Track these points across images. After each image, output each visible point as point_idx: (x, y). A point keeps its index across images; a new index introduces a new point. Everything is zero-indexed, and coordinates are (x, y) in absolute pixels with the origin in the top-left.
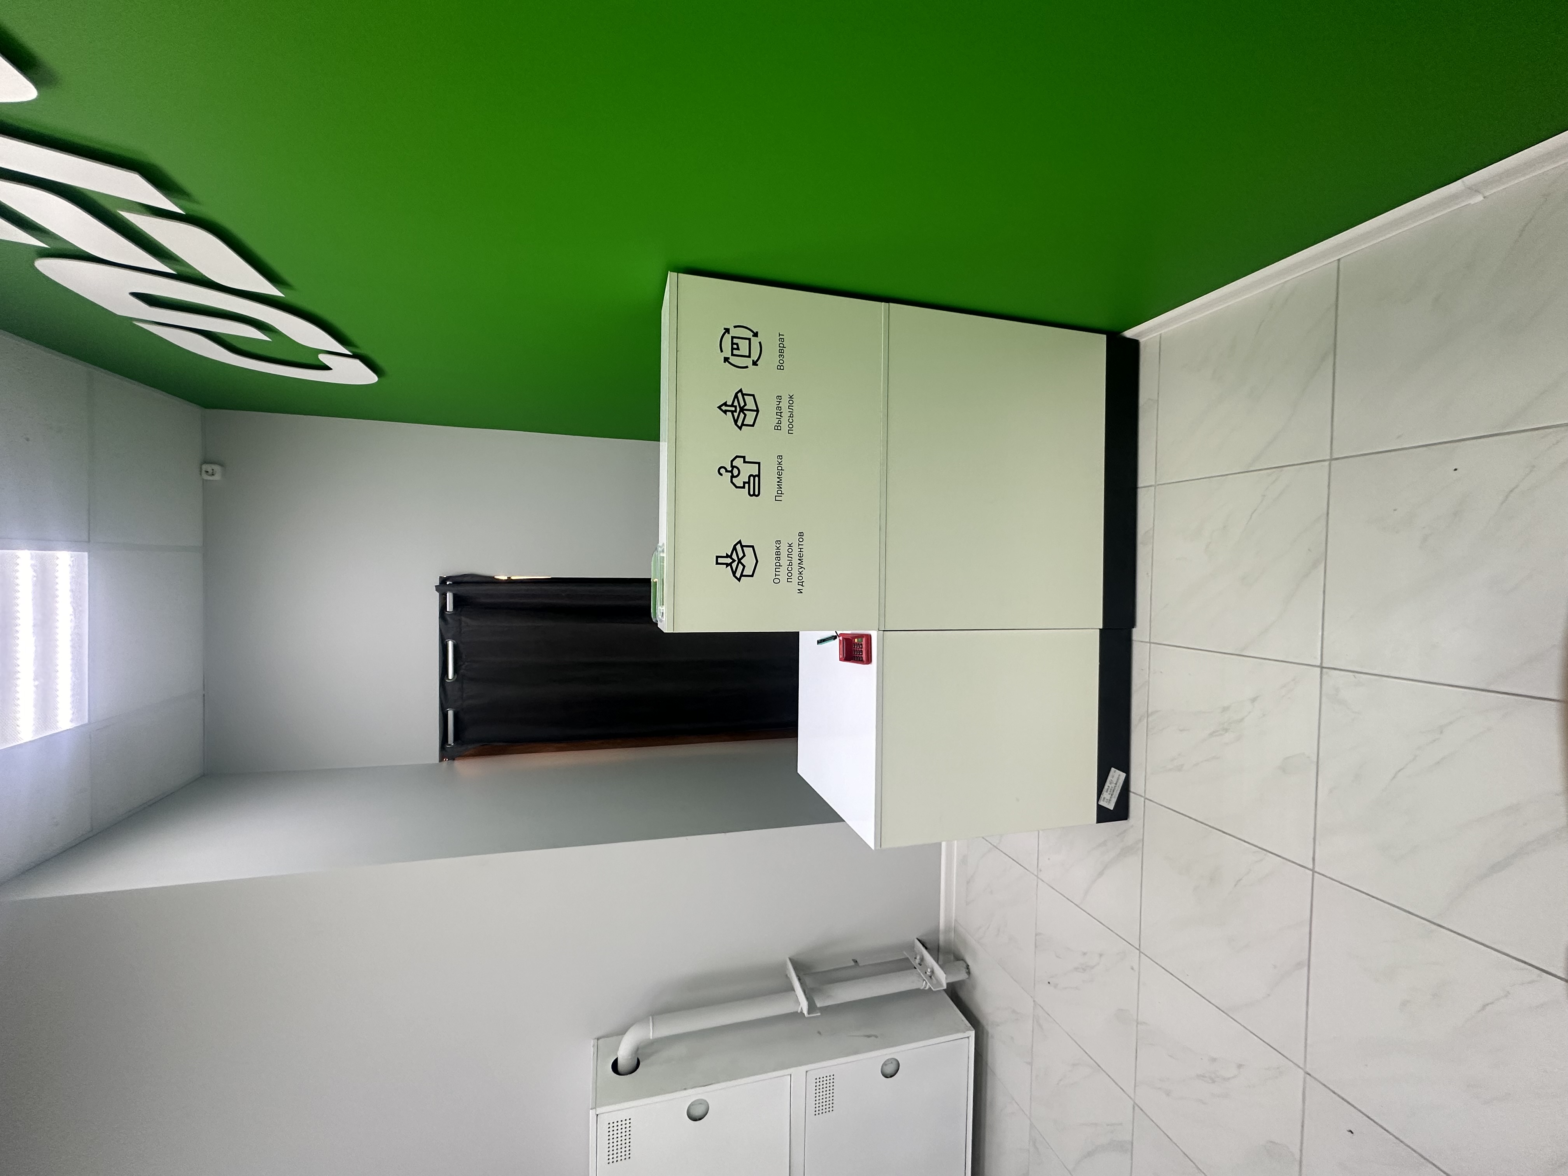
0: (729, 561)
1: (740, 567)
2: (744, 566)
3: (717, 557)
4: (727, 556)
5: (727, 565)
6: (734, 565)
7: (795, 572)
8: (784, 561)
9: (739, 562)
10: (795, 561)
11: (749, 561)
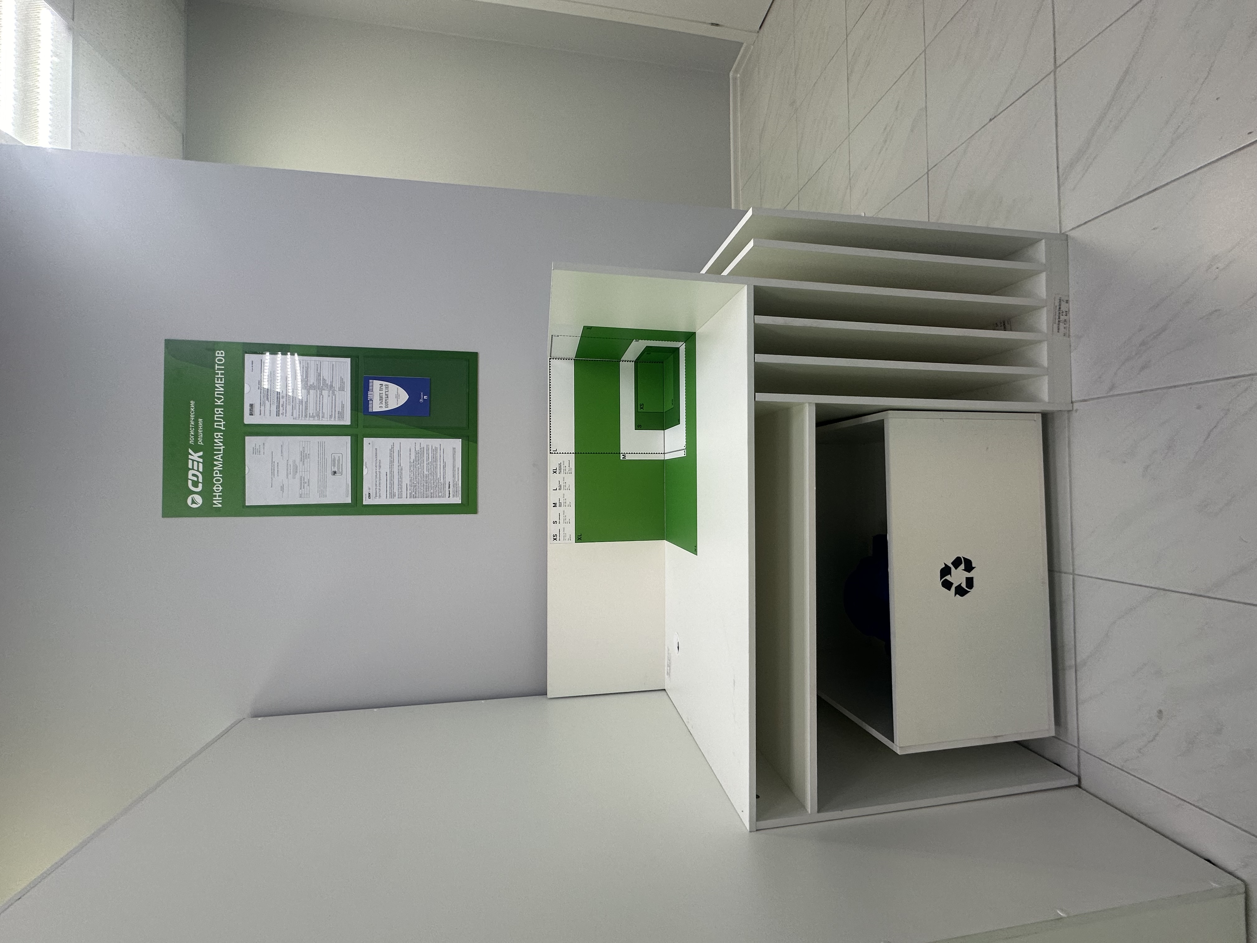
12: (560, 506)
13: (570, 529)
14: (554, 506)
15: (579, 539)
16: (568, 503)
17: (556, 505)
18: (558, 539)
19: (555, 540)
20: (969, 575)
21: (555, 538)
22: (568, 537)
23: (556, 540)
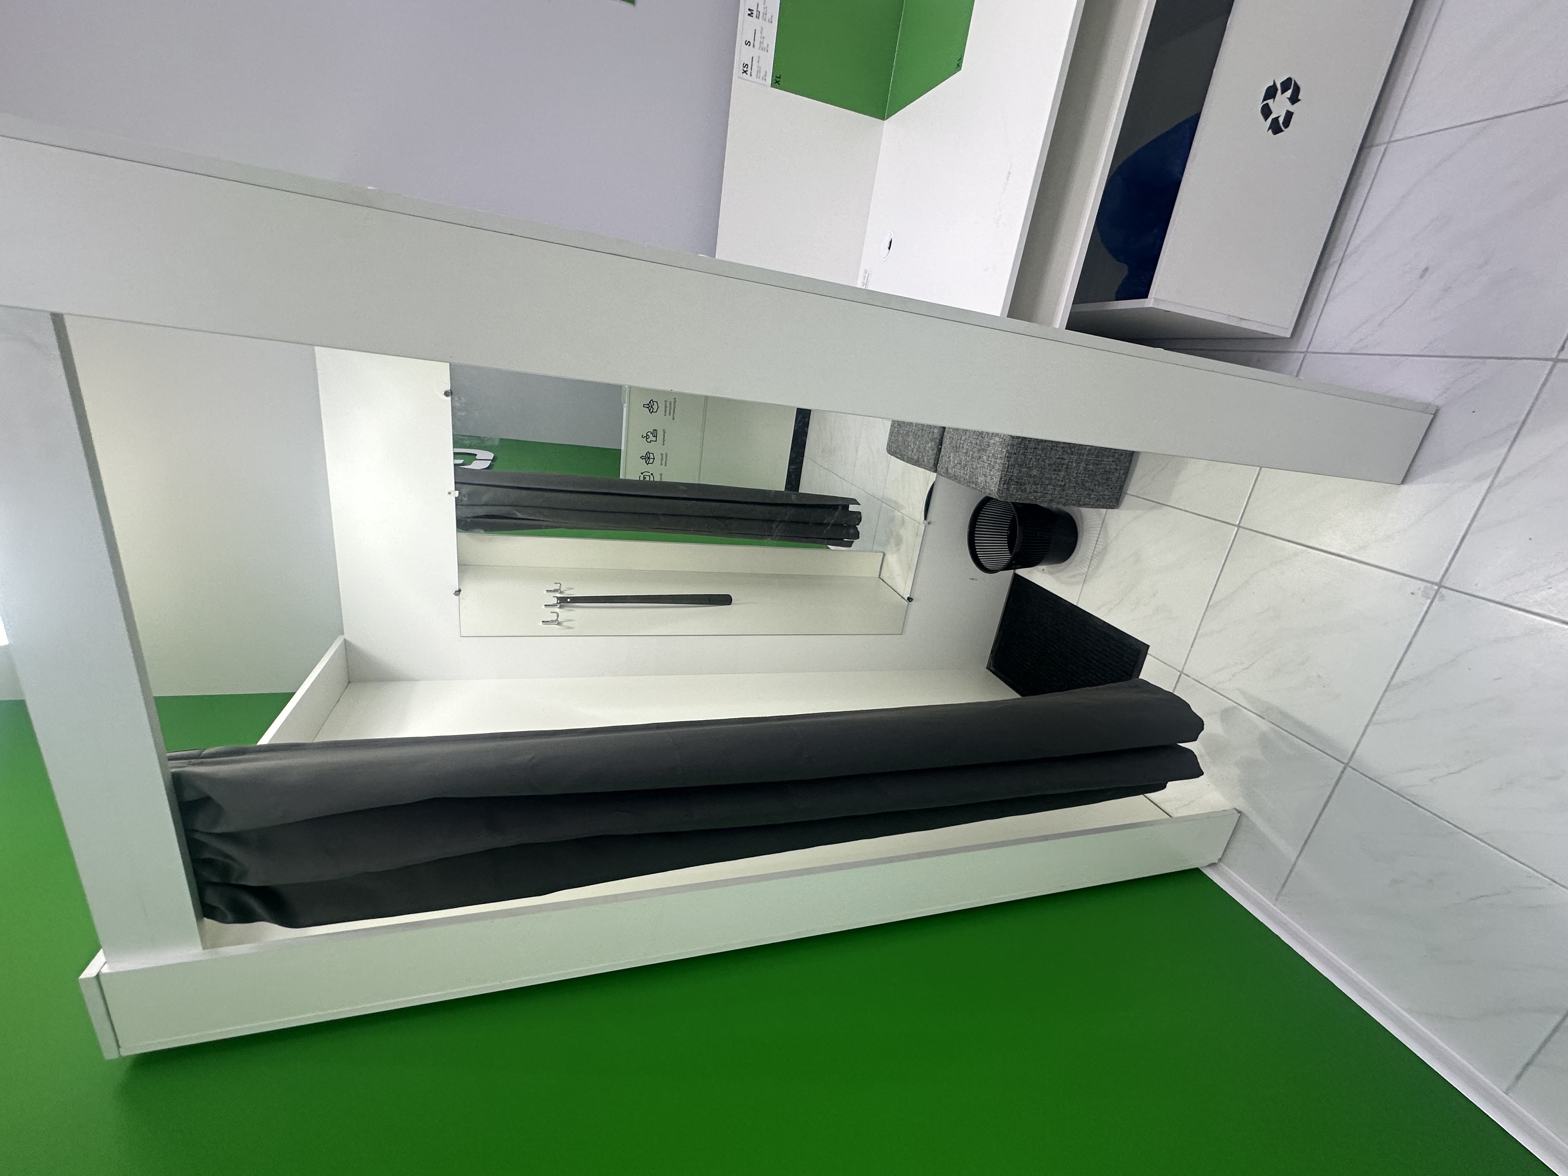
0: (648, 406)
1: (652, 409)
2: (653, 409)
3: (644, 405)
4: (647, 404)
5: (647, 407)
6: (650, 408)
7: (672, 413)
8: (668, 409)
9: (652, 406)
10: (672, 409)
11: (655, 407)
12: (758, 17)
13: (767, 62)
14: (749, 15)
15: (777, 82)
16: (769, 16)
17: (752, 13)
18: (748, 73)
19: (745, 74)
20: (1292, 108)
21: (745, 69)
22: (762, 74)
23: (747, 74)
